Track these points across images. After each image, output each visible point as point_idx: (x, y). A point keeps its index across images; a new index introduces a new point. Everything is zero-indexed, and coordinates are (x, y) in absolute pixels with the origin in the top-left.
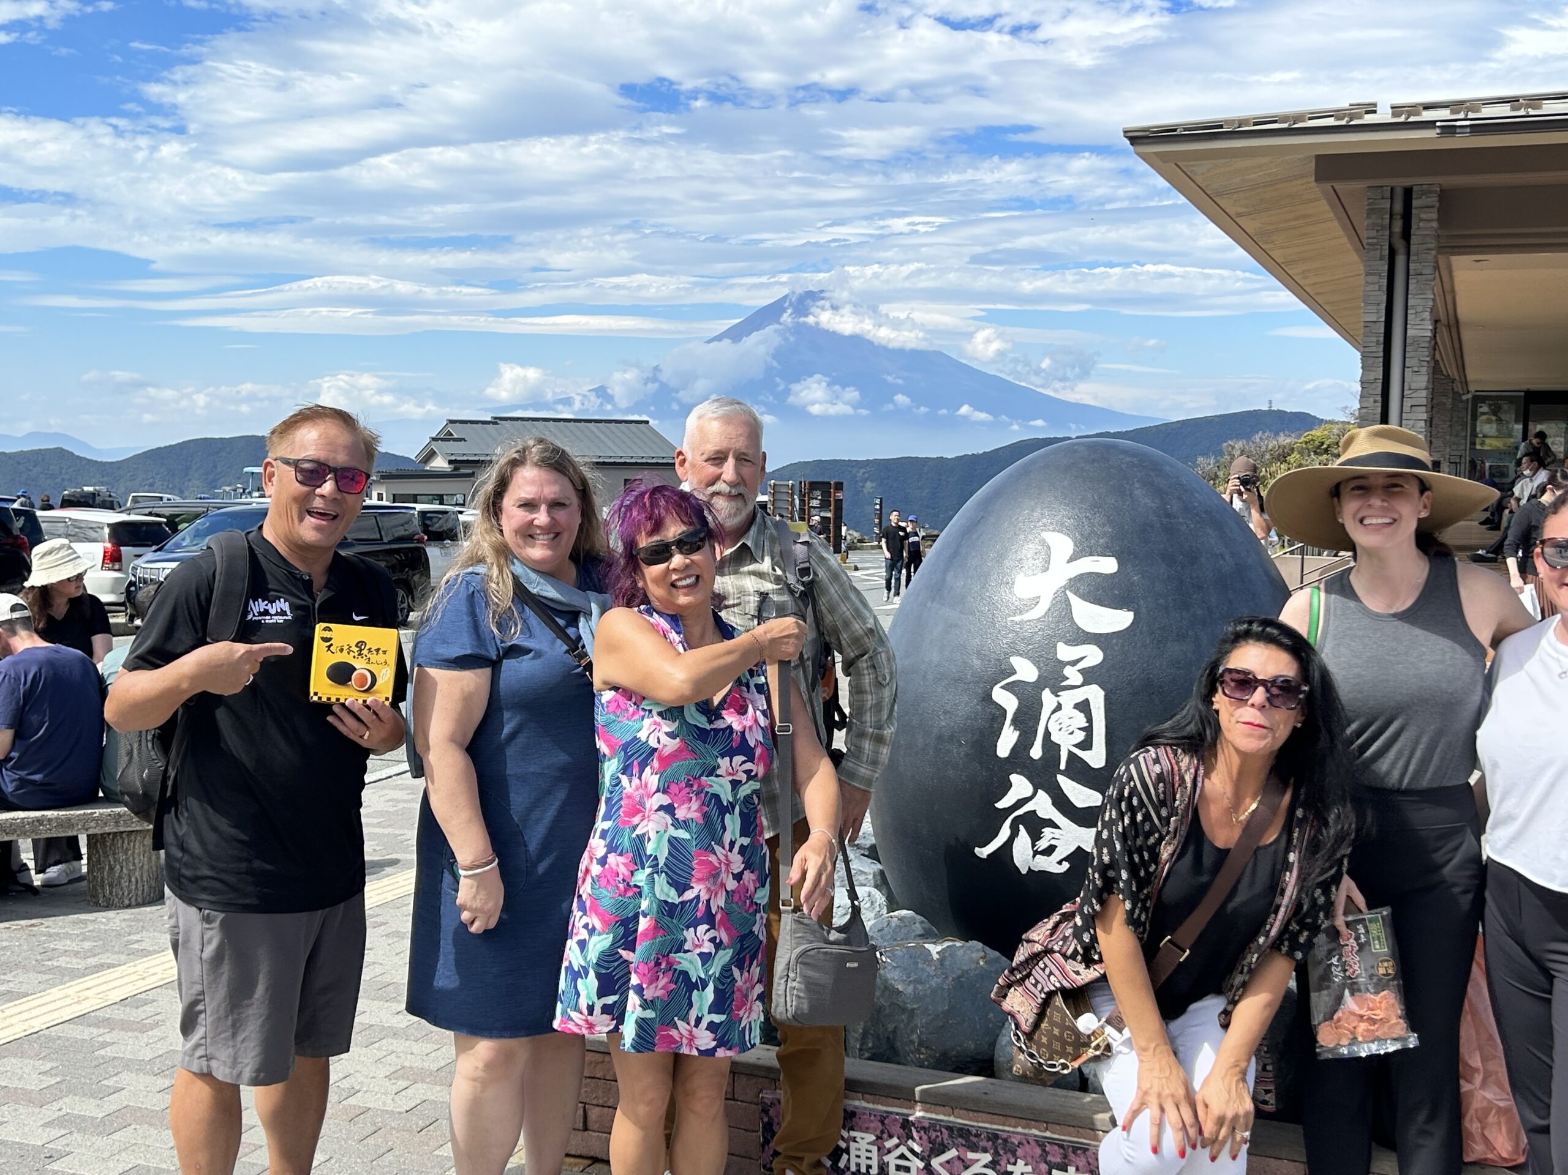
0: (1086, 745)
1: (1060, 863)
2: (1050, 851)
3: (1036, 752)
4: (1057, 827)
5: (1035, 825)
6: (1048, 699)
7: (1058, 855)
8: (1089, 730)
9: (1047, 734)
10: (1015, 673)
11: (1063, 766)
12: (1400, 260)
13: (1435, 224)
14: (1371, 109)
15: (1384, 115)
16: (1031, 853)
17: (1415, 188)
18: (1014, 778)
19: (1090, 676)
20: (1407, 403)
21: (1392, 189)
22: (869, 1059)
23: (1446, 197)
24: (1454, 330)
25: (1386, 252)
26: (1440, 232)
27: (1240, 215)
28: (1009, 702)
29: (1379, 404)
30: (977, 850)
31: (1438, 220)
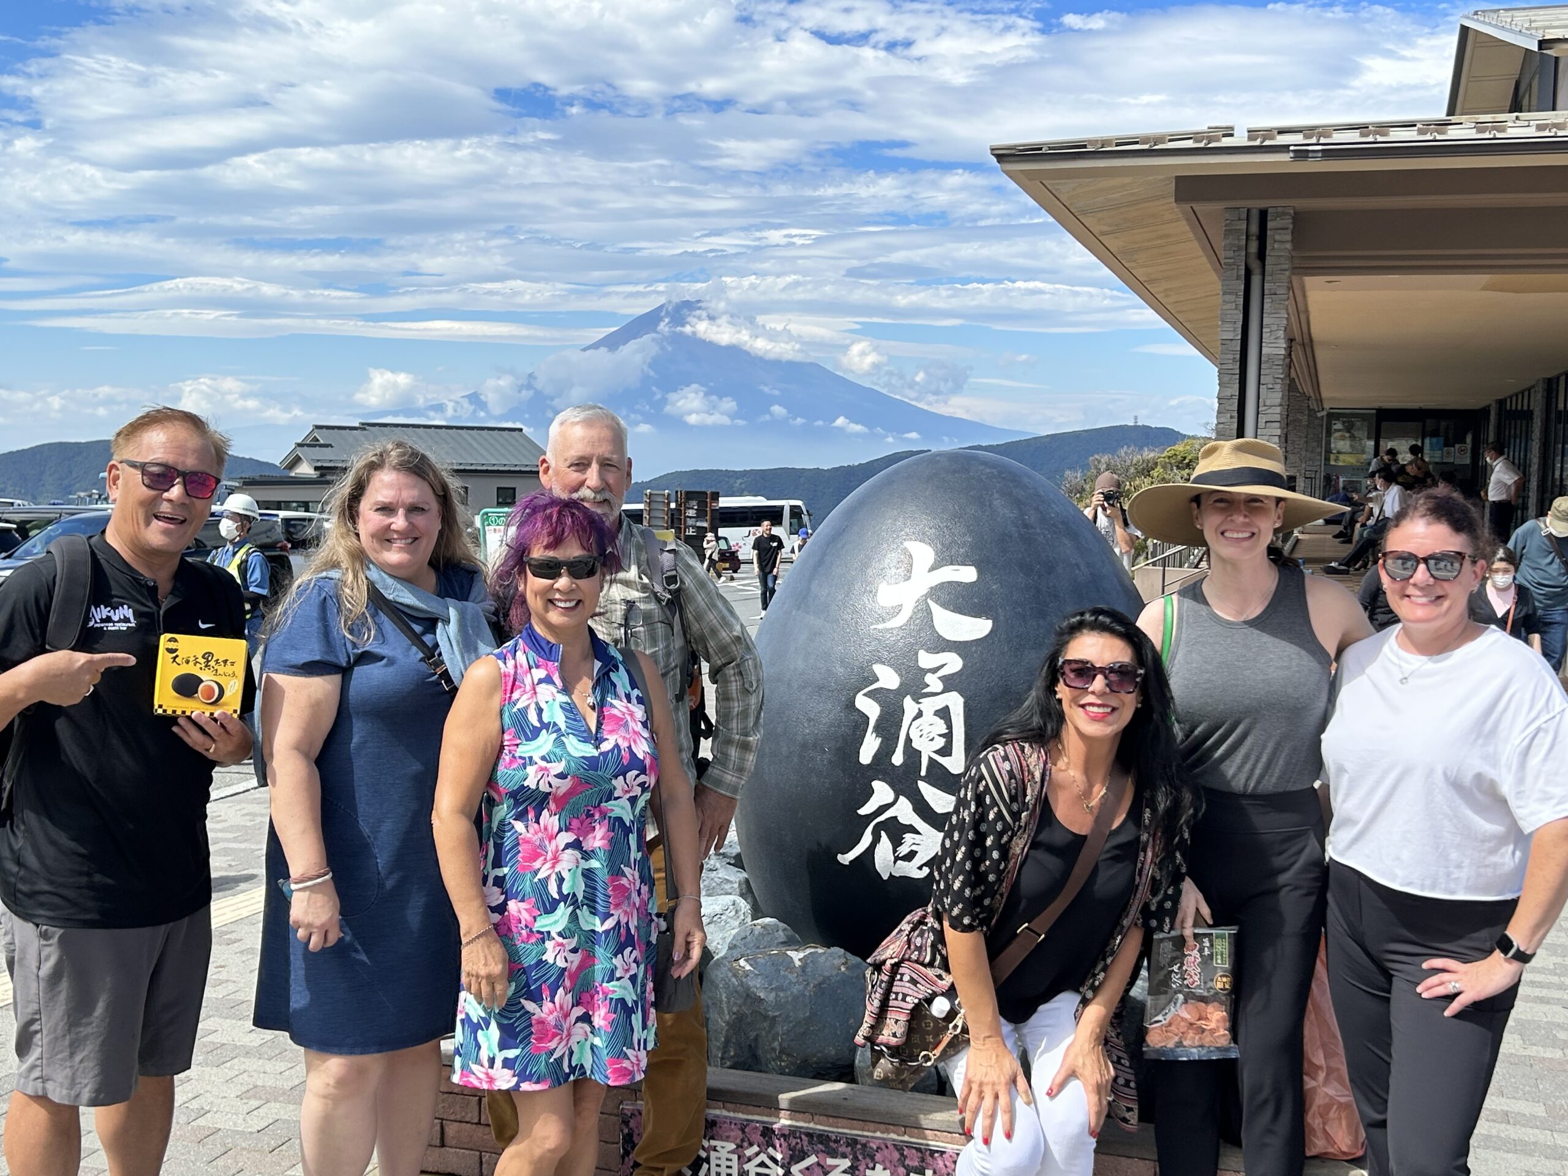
0: (946, 751)
1: (920, 868)
2: (911, 856)
3: (898, 759)
4: (918, 833)
5: (896, 831)
6: (909, 704)
7: (918, 860)
8: (948, 736)
9: (909, 740)
10: (878, 680)
11: (923, 773)
12: (1256, 280)
13: (1289, 246)
14: (1229, 133)
15: (1240, 139)
16: (893, 858)
17: (1270, 210)
18: (877, 785)
19: (950, 683)
20: (1262, 419)
21: (1248, 211)
22: (730, 1067)
23: (1300, 219)
24: (1308, 350)
25: (1243, 272)
26: (1294, 254)
27: (1103, 233)
28: (870, 708)
29: (1236, 420)
30: (840, 857)
31: (1292, 241)
